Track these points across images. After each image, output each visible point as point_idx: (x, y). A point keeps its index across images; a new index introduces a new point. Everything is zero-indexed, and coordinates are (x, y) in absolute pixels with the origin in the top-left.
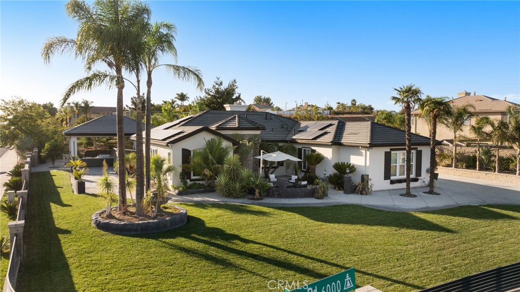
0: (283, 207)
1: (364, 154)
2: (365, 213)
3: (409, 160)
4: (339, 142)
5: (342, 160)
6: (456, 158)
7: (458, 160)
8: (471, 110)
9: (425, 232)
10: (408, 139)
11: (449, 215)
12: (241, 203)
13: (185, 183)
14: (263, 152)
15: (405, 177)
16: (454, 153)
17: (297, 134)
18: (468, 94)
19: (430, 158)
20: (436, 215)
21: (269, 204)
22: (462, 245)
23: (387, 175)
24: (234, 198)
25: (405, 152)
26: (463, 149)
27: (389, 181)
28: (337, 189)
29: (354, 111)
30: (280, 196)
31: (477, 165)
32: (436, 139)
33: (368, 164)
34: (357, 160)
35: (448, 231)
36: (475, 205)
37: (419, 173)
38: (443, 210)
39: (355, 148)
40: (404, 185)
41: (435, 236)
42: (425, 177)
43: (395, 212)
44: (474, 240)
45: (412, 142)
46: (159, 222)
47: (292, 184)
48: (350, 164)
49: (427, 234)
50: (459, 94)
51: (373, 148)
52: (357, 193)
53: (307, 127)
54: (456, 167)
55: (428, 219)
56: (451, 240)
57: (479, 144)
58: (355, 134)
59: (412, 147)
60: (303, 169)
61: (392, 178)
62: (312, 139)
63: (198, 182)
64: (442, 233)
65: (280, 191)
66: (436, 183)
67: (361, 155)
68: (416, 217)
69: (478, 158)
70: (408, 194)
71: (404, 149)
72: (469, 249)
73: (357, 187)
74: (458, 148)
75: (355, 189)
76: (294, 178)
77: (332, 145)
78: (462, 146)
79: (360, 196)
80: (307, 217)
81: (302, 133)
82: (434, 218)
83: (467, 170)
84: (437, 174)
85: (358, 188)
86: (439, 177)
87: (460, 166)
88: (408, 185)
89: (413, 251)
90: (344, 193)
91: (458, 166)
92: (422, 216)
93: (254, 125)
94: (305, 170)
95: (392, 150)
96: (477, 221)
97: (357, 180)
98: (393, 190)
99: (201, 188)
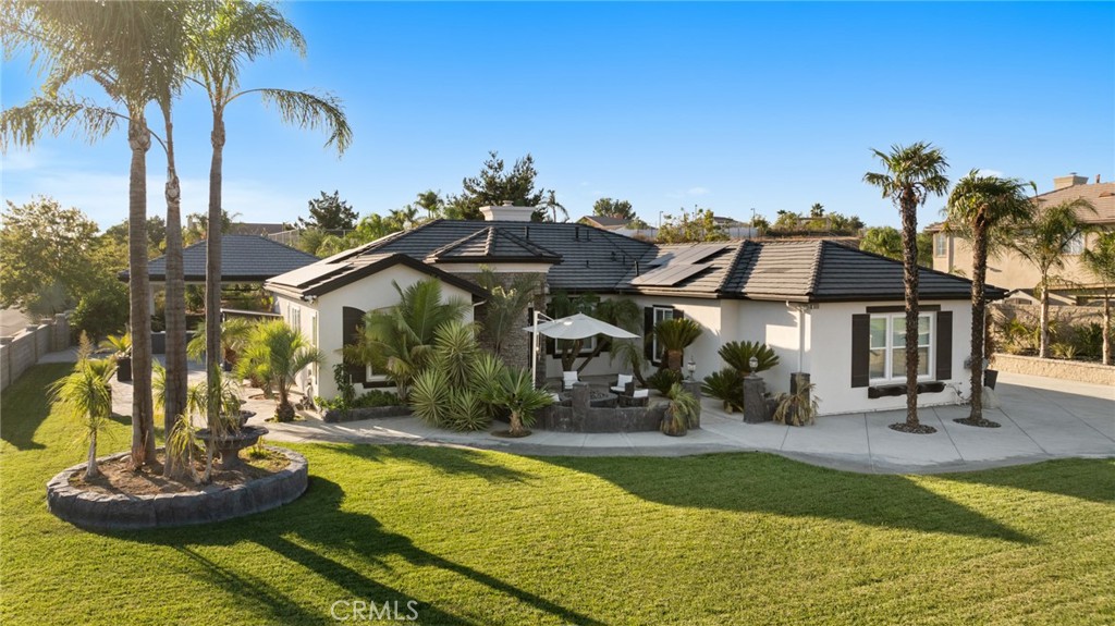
0: (568, 458)
1: (798, 321)
2: (782, 478)
3: (912, 337)
4: (738, 290)
5: (746, 336)
6: (1047, 332)
7: (1051, 339)
8: (1085, 215)
9: (940, 537)
10: (909, 281)
11: (1018, 485)
12: (470, 445)
13: (348, 393)
14: (539, 316)
15: (903, 380)
16: (1042, 321)
17: (644, 273)
18: (1080, 181)
19: (971, 331)
20: (978, 485)
21: (539, 447)
22: (1049, 586)
23: (860, 376)
24: (458, 431)
25: (904, 315)
26: (1065, 309)
27: (864, 390)
28: (730, 409)
29: (815, 228)
30: (575, 427)
31: (1104, 349)
32: (987, 282)
33: (808, 346)
34: (781, 337)
35: (1011, 535)
36: (1093, 456)
37: (944, 369)
38: (1001, 470)
39: (775, 305)
40: (901, 401)
41: (968, 551)
42: (961, 379)
43: (866, 476)
44: (1088, 567)
45: (920, 290)
46: (207, 498)
47: (616, 396)
48: (764, 346)
49: (945, 543)
50: (1056, 181)
51: (821, 305)
52: (778, 421)
53: (670, 257)
54: (1049, 354)
55: (957, 498)
56: (1017, 566)
57: (1107, 299)
58: (780, 271)
59: (920, 303)
60: (655, 360)
61: (874, 382)
62: (675, 285)
63: (383, 390)
64: (990, 541)
65: (574, 414)
66: (990, 397)
67: (790, 322)
68: (924, 489)
69: (1104, 332)
70: (912, 424)
71: (900, 309)
72: (1073, 599)
73: (778, 405)
74: (1053, 309)
75: (773, 410)
76: (625, 379)
77: (719, 298)
78: (1062, 304)
79: (786, 428)
80: (621, 485)
81: (656, 271)
82: (974, 493)
83: (1078, 363)
84: (996, 373)
85: (780, 407)
86: (999, 380)
87: (1058, 353)
88: (912, 402)
89: (893, 602)
90: (745, 420)
91: (1054, 353)
92: (940, 488)
93: (529, 251)
94: (659, 361)
95: (870, 310)
96: (1099, 507)
97: (778, 384)
98: (877, 412)
99: (386, 404)
